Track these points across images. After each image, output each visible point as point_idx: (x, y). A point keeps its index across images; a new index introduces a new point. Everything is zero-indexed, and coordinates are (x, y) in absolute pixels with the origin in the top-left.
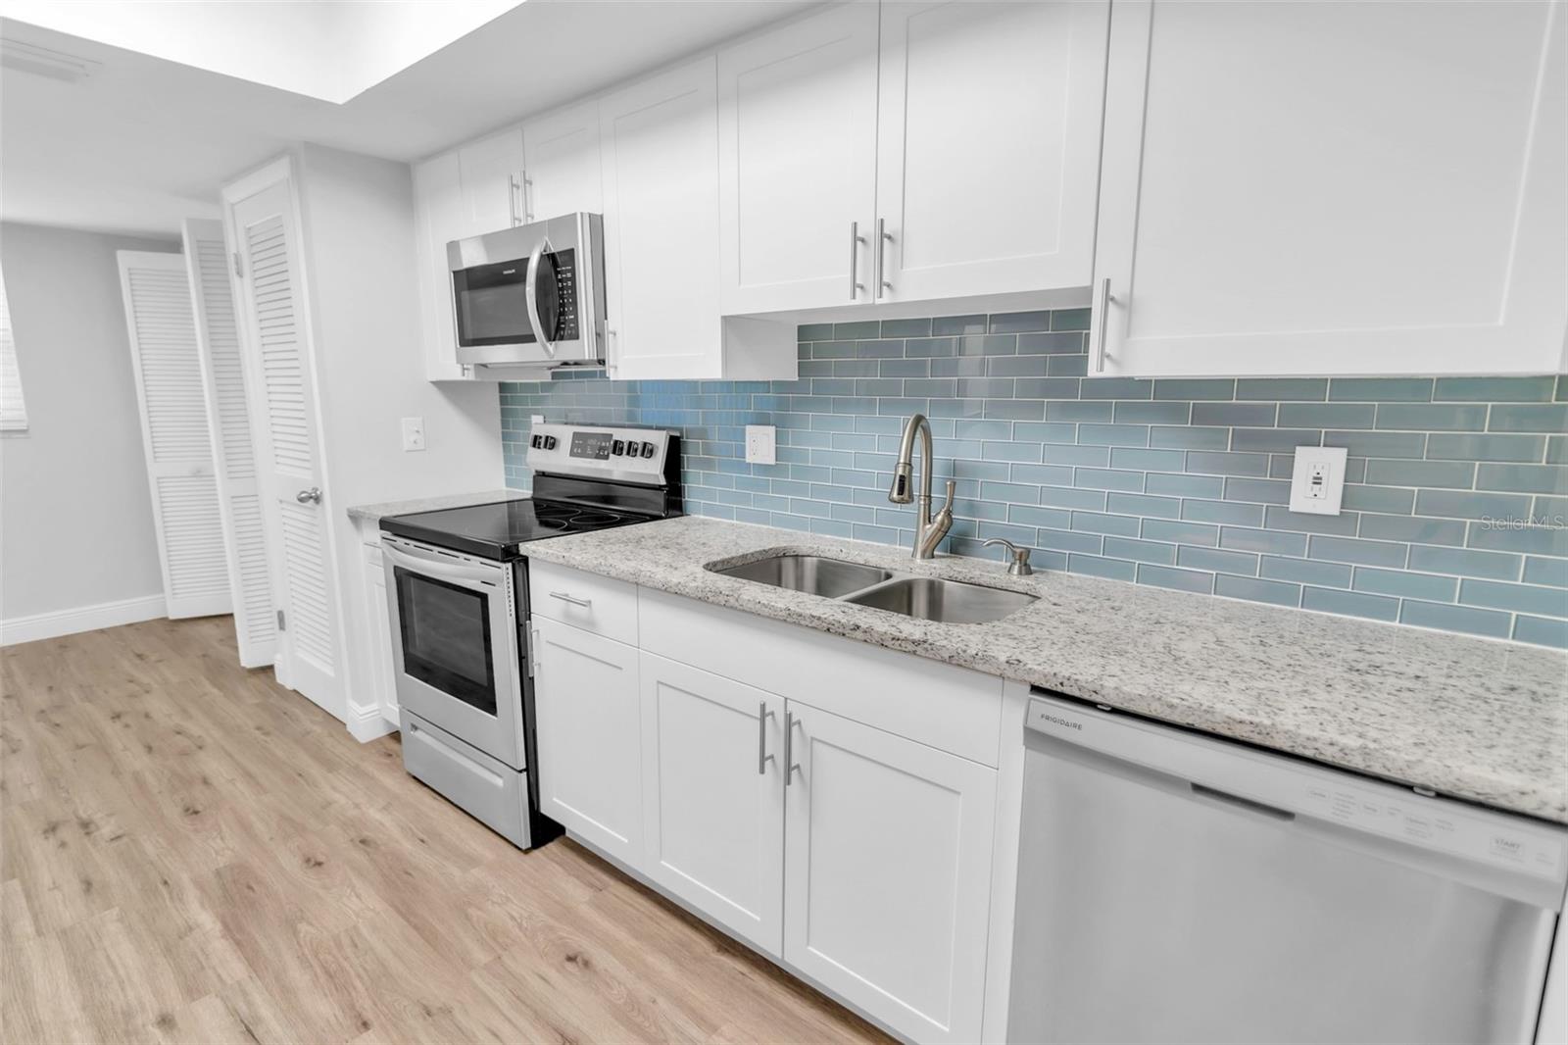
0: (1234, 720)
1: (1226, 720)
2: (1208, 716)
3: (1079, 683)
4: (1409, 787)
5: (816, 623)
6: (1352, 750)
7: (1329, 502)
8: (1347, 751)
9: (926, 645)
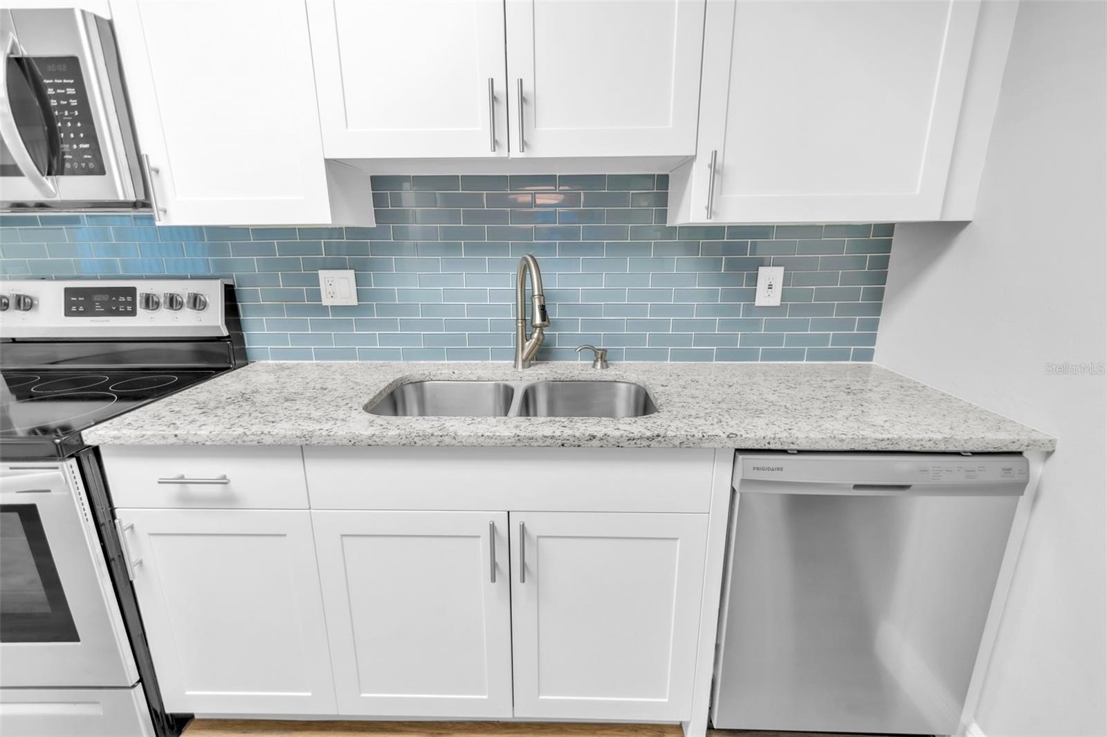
0: (878, 440)
1: (873, 441)
2: (864, 441)
3: (781, 440)
4: (958, 454)
5: (549, 442)
6: (940, 441)
7: (774, 299)
8: (937, 442)
9: (659, 439)
